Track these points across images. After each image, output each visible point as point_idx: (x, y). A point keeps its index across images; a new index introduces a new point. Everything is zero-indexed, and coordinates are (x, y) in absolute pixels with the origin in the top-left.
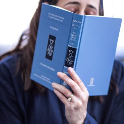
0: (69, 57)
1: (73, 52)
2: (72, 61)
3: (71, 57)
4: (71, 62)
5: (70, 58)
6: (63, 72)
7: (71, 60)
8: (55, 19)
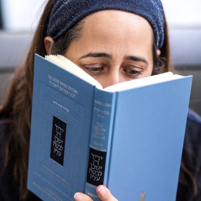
0: (93, 167)
1: (101, 158)
2: (100, 174)
3: (97, 168)
4: (98, 177)
5: (95, 170)
6: (84, 193)
7: (97, 173)
8: (61, 89)
